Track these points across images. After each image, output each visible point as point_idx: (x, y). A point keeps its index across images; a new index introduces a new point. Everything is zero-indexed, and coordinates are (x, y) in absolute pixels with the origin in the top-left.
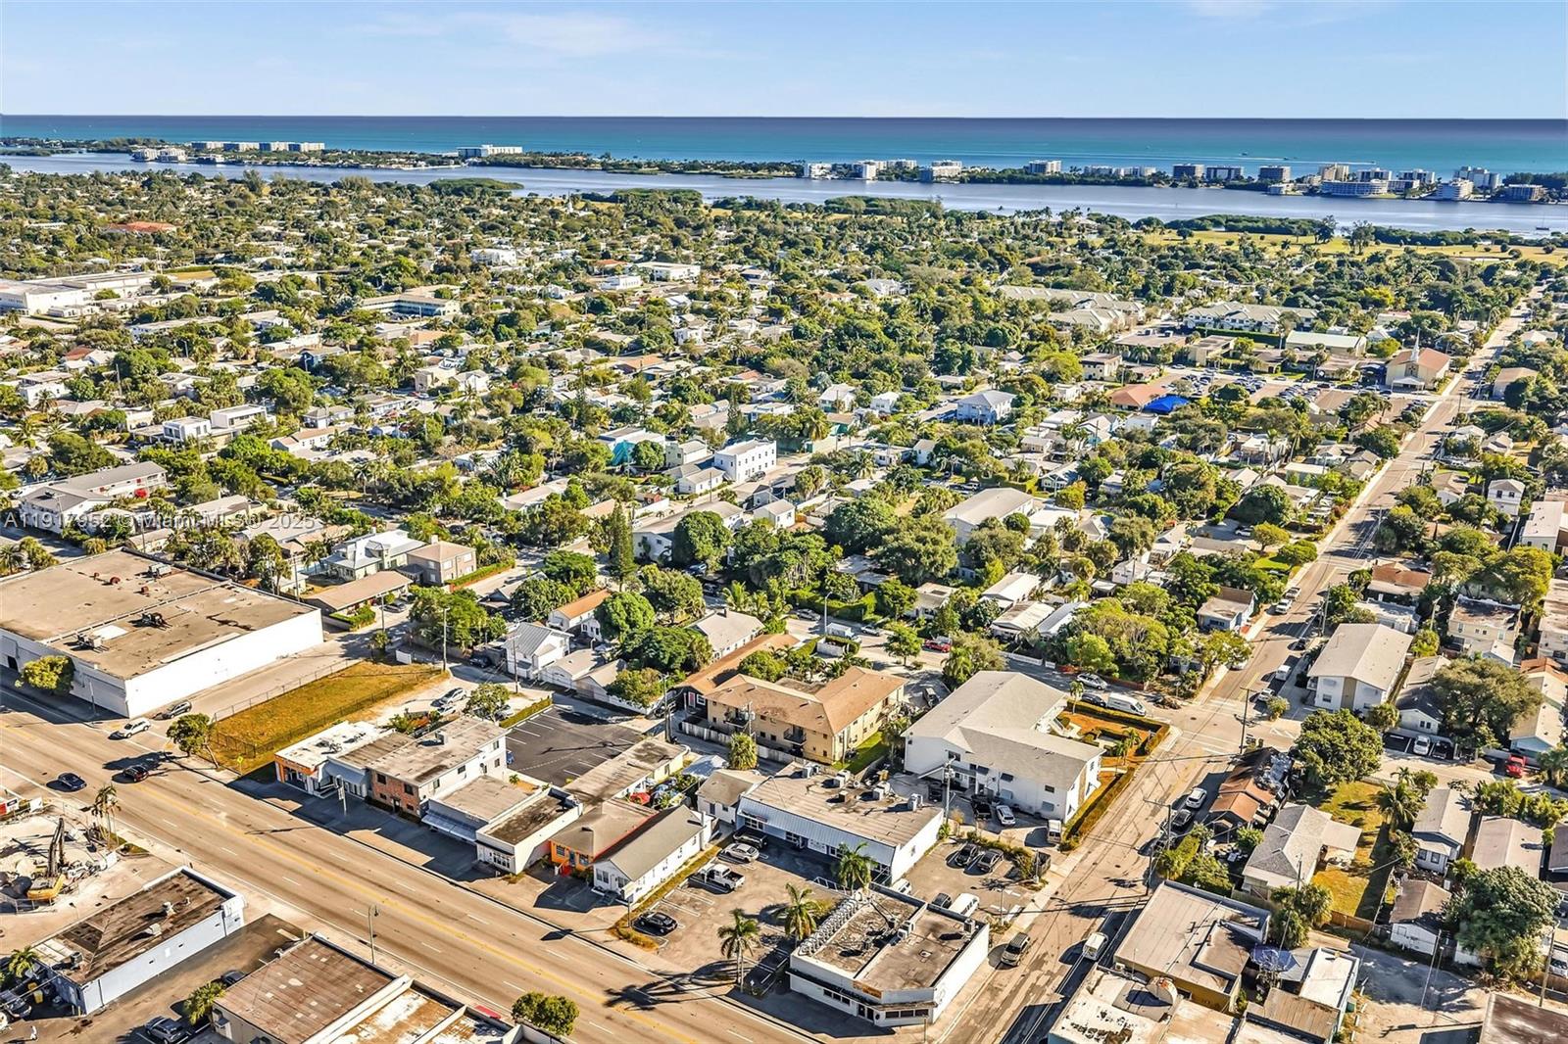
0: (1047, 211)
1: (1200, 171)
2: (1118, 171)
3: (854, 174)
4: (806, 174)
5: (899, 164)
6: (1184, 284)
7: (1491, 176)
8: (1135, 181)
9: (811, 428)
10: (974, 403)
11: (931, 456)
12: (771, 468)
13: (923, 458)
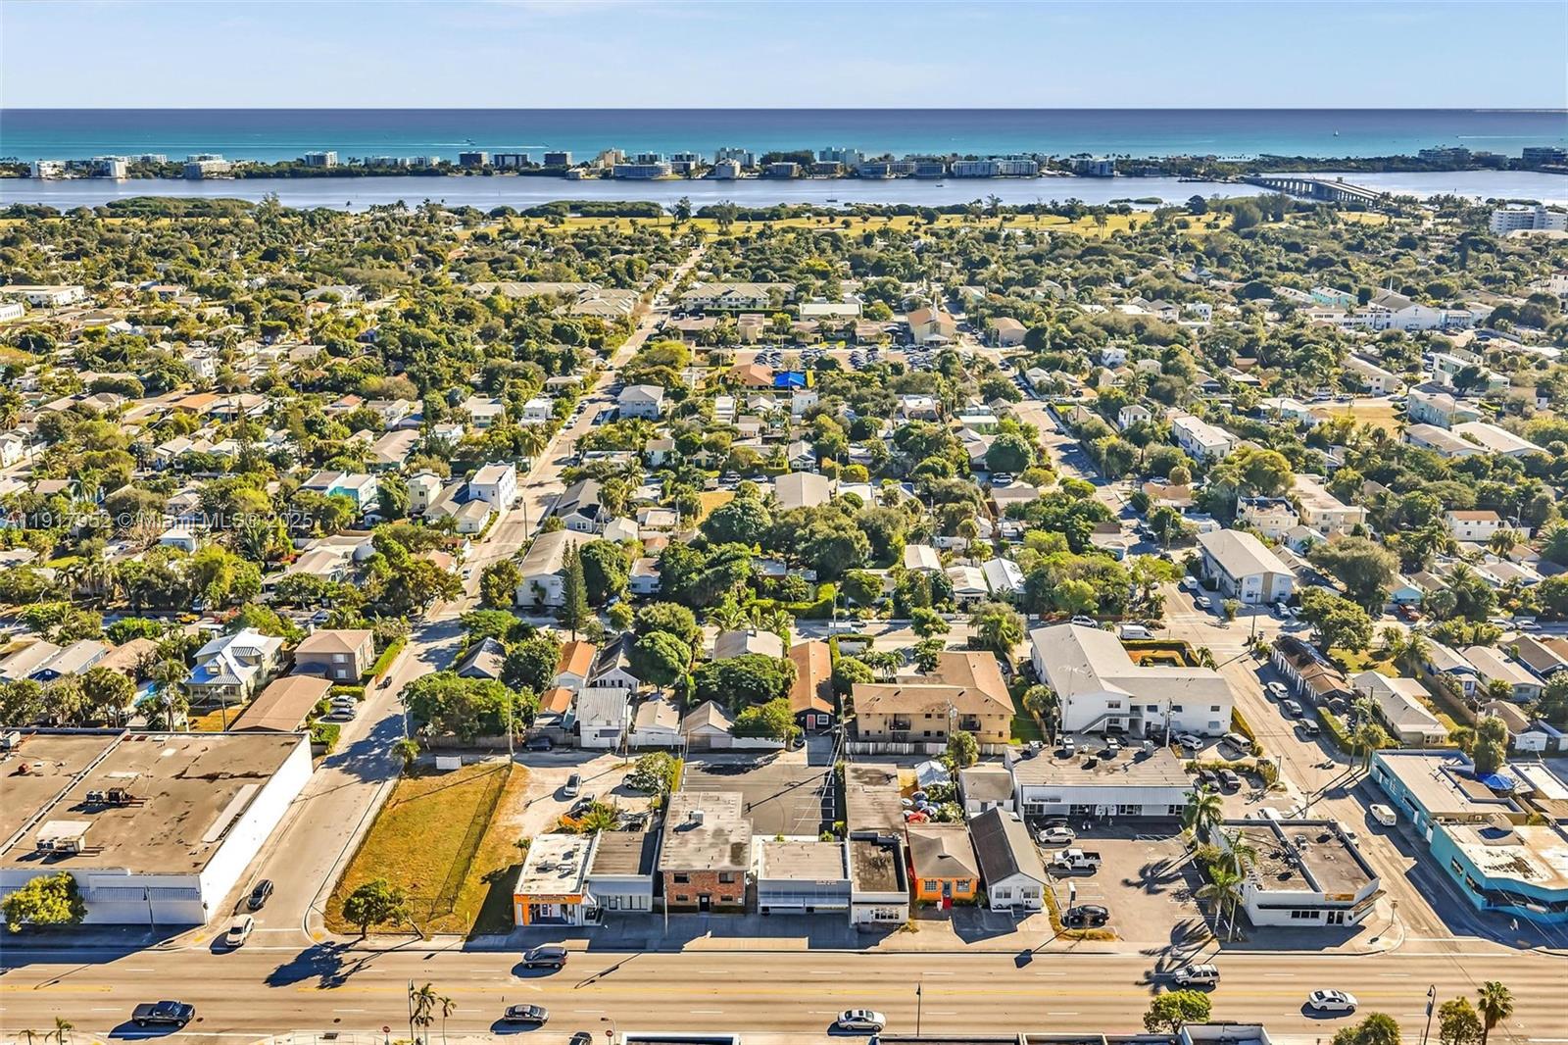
0: (401, 204)
1: (486, 159)
2: (403, 162)
3: (99, 172)
4: (35, 174)
5: (146, 160)
6: (641, 269)
7: (750, 156)
8: (422, 171)
9: (530, 445)
10: (638, 400)
11: (668, 456)
12: (518, 493)
13: (658, 458)
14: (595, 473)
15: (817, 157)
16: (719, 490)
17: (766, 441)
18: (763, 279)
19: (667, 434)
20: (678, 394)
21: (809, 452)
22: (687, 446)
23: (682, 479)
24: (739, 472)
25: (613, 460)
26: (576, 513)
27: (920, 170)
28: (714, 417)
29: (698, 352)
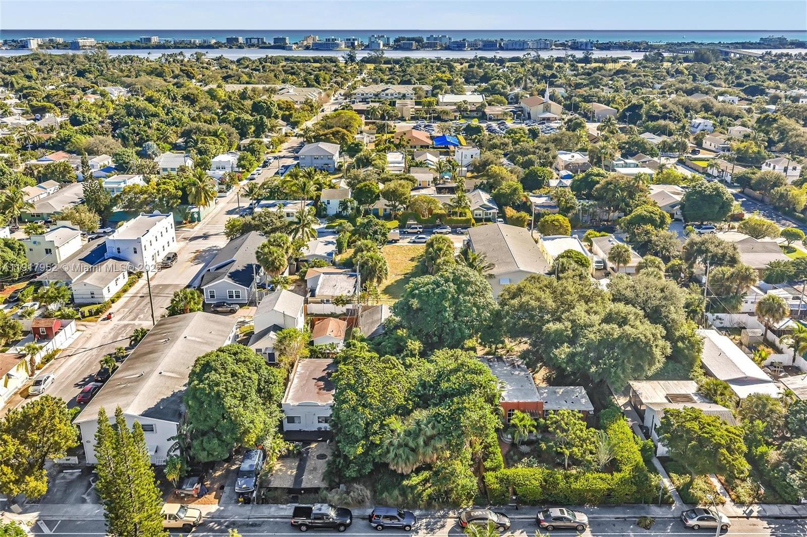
3: (22, 46)
5: (51, 41)
7: (388, 38)
8: (207, 46)
9: (198, 192)
10: (315, 154)
11: (344, 205)
12: (174, 247)
13: (334, 208)
14: (262, 226)
15: (425, 40)
16: (401, 243)
17: (439, 190)
18: (408, 82)
19: (343, 184)
20: (353, 149)
21: (489, 201)
22: (363, 194)
23: (361, 232)
24: (420, 222)
25: (286, 210)
26: (226, 280)
27: (484, 46)
28: (387, 169)
29: (367, 124)
